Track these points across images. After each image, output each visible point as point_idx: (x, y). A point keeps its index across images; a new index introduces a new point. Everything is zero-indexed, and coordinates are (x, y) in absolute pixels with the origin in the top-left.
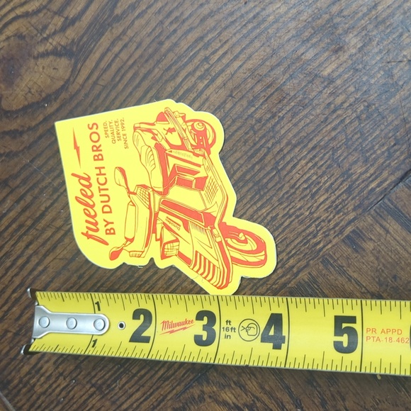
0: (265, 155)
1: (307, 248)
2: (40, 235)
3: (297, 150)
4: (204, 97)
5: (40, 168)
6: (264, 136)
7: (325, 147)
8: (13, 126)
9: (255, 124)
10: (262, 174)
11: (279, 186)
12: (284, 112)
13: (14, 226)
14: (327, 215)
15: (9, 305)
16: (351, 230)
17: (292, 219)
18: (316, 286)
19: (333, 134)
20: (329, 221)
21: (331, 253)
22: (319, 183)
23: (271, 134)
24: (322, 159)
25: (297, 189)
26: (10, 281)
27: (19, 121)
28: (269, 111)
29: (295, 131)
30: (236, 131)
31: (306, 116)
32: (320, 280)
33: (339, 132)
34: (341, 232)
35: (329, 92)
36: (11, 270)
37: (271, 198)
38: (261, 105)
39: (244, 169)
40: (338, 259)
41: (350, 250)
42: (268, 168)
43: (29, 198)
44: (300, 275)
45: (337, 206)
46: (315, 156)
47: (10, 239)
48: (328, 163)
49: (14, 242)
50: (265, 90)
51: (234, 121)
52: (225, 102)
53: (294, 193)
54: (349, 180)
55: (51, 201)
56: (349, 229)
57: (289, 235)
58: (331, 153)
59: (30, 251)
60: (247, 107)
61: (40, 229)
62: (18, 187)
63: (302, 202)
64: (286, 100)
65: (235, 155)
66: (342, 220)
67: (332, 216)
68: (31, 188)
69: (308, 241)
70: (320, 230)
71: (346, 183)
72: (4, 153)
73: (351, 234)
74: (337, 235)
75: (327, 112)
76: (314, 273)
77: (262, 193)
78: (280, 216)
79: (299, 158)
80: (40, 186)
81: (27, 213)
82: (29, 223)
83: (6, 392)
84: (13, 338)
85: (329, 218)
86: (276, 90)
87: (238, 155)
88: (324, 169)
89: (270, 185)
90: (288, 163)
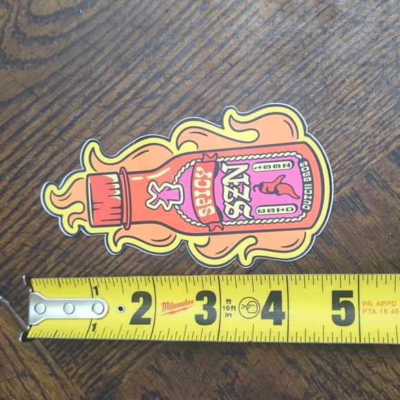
0: (314, 70)
1: (352, 163)
2: (67, 146)
3: (346, 66)
4: (253, 9)
5: (71, 76)
6: (314, 51)
7: (376, 64)
8: (44, 31)
9: (305, 39)
10: (309, 90)
11: (326, 101)
12: (335, 28)
13: (38, 136)
14: (373, 131)
15: (27, 218)
16: (397, 146)
17: (337, 134)
18: (358, 201)
19: (384, 51)
20: (375, 137)
21: (375, 168)
22: (367, 99)
23: (321, 49)
24: (371, 75)
25: (344, 105)
26: (30, 193)
27: (49, 27)
28: (321, 26)
29: (345, 46)
30: (284, 45)
31: (357, 33)
32: (363, 195)
33: (390, 50)
34: (386, 148)
35: (381, 11)
36: (32, 182)
37: (317, 113)
38: (312, 20)
39: (291, 83)
40: (382, 174)
41: (394, 165)
42: (316, 83)
43: (56, 107)
44: (342, 190)
45: (384, 122)
46: (364, 73)
47: (32, 150)
48: (377, 80)
49: (37, 152)
50: (317, 6)
51: (283, 35)
52: (274, 16)
53: (341, 108)
54: (397, 97)
55: (81, 111)
56: (395, 145)
57: (333, 150)
58: (380, 70)
59: (54, 162)
60: (298, 21)
61: (67, 139)
62: (44, 95)
63: (349, 118)
64: (338, 17)
65: (282, 69)
66: (388, 136)
67: (378, 132)
68: (59, 97)
69: (353, 156)
70: (365, 146)
71: (394, 100)
72: (31, 59)
73: (396, 150)
74: (383, 151)
75: (379, 31)
76: (357, 188)
77: (308, 108)
78: (326, 131)
79: (348, 74)
80: (70, 95)
81: (54, 123)
82: (55, 132)
83: (19, 308)
84: (31, 252)
85: (375, 134)
86: (329, 6)
87: (285, 69)
88: (373, 86)
89: (317, 100)
90: (337, 79)
